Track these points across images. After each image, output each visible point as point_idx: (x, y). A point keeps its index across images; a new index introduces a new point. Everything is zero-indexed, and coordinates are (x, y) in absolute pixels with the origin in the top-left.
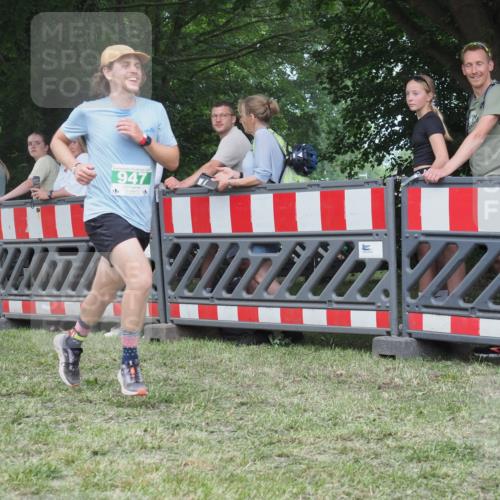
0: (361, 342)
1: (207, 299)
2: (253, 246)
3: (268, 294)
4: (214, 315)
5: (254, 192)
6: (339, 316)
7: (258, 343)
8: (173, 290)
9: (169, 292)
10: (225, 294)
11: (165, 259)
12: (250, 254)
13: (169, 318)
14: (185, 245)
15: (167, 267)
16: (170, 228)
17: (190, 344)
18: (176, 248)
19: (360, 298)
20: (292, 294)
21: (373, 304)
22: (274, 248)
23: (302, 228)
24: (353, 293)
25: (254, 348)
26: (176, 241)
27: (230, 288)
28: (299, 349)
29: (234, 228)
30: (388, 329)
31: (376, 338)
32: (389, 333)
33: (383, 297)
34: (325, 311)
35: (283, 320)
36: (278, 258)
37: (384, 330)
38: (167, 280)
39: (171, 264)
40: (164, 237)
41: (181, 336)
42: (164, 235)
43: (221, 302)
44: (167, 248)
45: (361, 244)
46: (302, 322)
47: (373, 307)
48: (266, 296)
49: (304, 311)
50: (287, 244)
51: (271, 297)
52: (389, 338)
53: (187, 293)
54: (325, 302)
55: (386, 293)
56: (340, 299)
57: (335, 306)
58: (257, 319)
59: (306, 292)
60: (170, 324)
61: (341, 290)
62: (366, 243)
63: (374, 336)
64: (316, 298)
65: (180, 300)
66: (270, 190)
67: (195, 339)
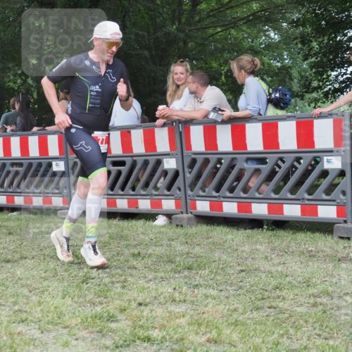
0: (326, 228)
1: (216, 197)
2: (248, 160)
3: (260, 194)
4: (221, 208)
5: (248, 122)
6: (310, 209)
7: (252, 228)
8: (192, 191)
9: (189, 192)
10: (228, 194)
11: (186, 169)
12: (246, 165)
13: (189, 210)
14: (200, 159)
15: (188, 175)
16: (189, 148)
17: (204, 228)
18: (194, 162)
19: (324, 197)
20: (276, 194)
21: (334, 201)
22: (262, 161)
23: (283, 147)
24: (319, 193)
25: (249, 231)
26: (194, 156)
27: (232, 190)
28: (281, 233)
29: (234, 148)
30: (345, 219)
31: (336, 225)
32: (345, 222)
33: (341, 196)
34: (299, 206)
35: (269, 212)
36: (266, 169)
37: (342, 219)
38: (187, 183)
39: (190, 173)
40: (185, 154)
41: (198, 222)
42: (185, 152)
43: (225, 199)
44: (187, 162)
45: (325, 158)
46: (283, 213)
47: (334, 203)
48: (257, 195)
49: (285, 206)
50: (271, 159)
51: (261, 196)
52: (345, 225)
53: (201, 193)
54: (299, 200)
55: (344, 193)
56: (310, 197)
57: (307, 202)
58: (251, 212)
59: (285, 192)
60: (190, 215)
61: (311, 191)
62: (329, 158)
63: (334, 224)
64: (293, 197)
65: (197, 198)
66: (260, 121)
67: (207, 225)
